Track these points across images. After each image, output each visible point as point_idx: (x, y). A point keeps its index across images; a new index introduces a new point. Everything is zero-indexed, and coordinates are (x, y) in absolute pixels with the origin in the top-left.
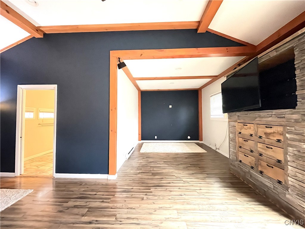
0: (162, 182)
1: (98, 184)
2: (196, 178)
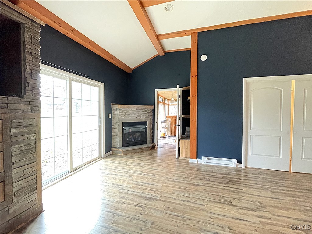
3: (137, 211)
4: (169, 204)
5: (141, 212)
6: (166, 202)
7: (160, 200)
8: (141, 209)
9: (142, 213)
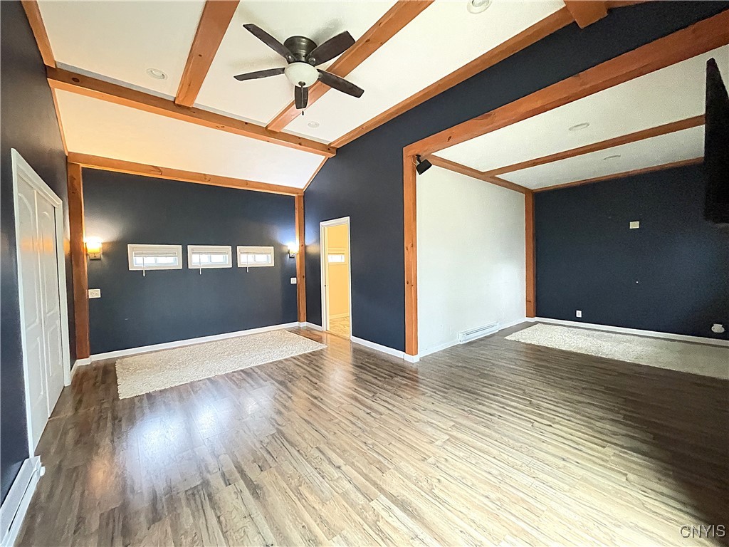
0: (484, 389)
1: (387, 361)
2: (574, 410)
3: (445, 490)
4: (371, 475)
5: (437, 485)
6: (374, 481)
7: (381, 490)
8: (436, 491)
9: (437, 481)
